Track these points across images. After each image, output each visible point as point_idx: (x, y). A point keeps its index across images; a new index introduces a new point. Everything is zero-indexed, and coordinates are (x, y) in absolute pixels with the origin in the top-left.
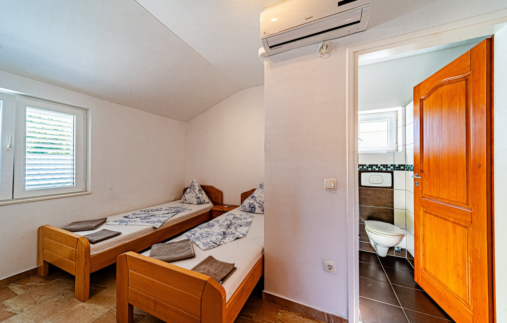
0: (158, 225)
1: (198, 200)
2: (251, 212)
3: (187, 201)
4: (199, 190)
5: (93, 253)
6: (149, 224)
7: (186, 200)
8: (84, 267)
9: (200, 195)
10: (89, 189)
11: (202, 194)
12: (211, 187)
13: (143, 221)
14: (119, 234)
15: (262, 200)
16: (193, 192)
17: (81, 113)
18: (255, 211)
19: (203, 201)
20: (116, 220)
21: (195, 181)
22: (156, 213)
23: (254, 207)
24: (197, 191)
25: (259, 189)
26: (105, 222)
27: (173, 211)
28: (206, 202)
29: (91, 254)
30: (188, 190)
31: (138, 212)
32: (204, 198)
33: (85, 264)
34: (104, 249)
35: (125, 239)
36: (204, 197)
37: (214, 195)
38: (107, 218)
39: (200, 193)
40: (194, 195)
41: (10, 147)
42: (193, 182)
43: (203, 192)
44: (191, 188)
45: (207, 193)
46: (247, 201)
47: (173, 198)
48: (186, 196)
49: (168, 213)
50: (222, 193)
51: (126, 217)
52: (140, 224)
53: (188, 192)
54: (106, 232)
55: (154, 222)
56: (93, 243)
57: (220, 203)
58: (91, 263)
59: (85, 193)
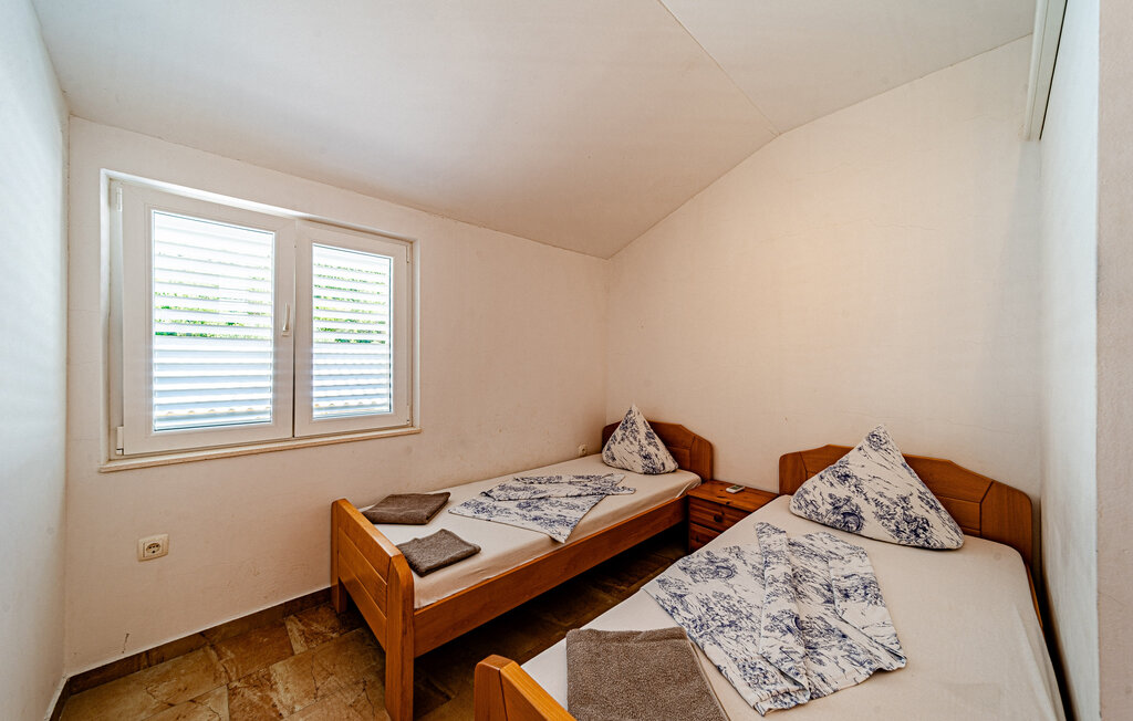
0: (563, 534)
1: (647, 462)
2: (846, 529)
3: (617, 462)
4: (648, 436)
5: (421, 602)
6: (538, 528)
7: (614, 459)
8: (402, 642)
9: (651, 450)
10: (417, 422)
11: (656, 446)
12: (679, 428)
13: (524, 512)
14: (475, 552)
15: (886, 493)
16: (631, 439)
17: (403, 249)
18: (859, 526)
19: (659, 466)
20: (467, 500)
21: (635, 409)
22: (551, 490)
23: (855, 513)
24: (642, 436)
25: (867, 448)
26: (445, 503)
27: (590, 491)
28: (667, 469)
29: (416, 606)
30: (618, 433)
31: (509, 481)
32: (663, 457)
33: (404, 633)
34: (443, 593)
35: (488, 570)
36: (662, 455)
37: (688, 452)
38: (449, 494)
39: (650, 444)
40: (637, 448)
41: (287, 328)
42: (630, 412)
43: (658, 440)
44: (625, 428)
45: (669, 444)
46: (819, 488)
47: (581, 448)
48: (612, 446)
49: (580, 495)
50: (710, 447)
51: (487, 495)
52: (519, 522)
53: (619, 439)
54: (450, 540)
55: (552, 523)
56: (422, 574)
57: (709, 477)
58: (415, 631)
59: (408, 430)
